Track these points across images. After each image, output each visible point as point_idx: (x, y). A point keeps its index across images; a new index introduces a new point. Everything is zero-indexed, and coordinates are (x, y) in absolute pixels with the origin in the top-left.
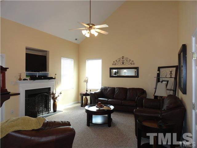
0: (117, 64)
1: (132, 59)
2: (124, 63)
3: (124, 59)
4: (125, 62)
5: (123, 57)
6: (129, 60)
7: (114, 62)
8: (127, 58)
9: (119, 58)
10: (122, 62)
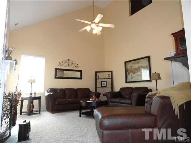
0: (63, 65)
1: (77, 63)
2: (70, 66)
3: (70, 62)
4: (71, 64)
5: (69, 59)
6: (74, 63)
7: (60, 63)
8: (73, 61)
9: (65, 60)
10: (68, 64)
